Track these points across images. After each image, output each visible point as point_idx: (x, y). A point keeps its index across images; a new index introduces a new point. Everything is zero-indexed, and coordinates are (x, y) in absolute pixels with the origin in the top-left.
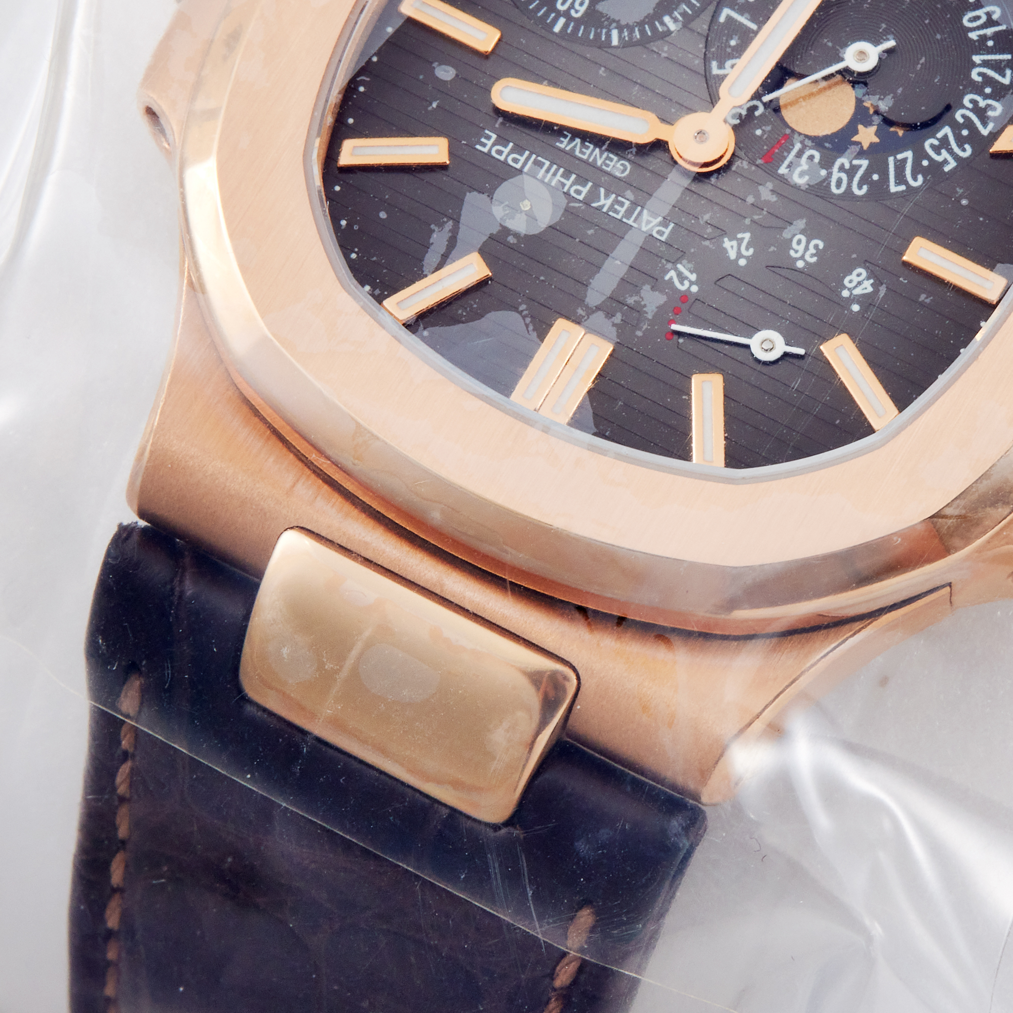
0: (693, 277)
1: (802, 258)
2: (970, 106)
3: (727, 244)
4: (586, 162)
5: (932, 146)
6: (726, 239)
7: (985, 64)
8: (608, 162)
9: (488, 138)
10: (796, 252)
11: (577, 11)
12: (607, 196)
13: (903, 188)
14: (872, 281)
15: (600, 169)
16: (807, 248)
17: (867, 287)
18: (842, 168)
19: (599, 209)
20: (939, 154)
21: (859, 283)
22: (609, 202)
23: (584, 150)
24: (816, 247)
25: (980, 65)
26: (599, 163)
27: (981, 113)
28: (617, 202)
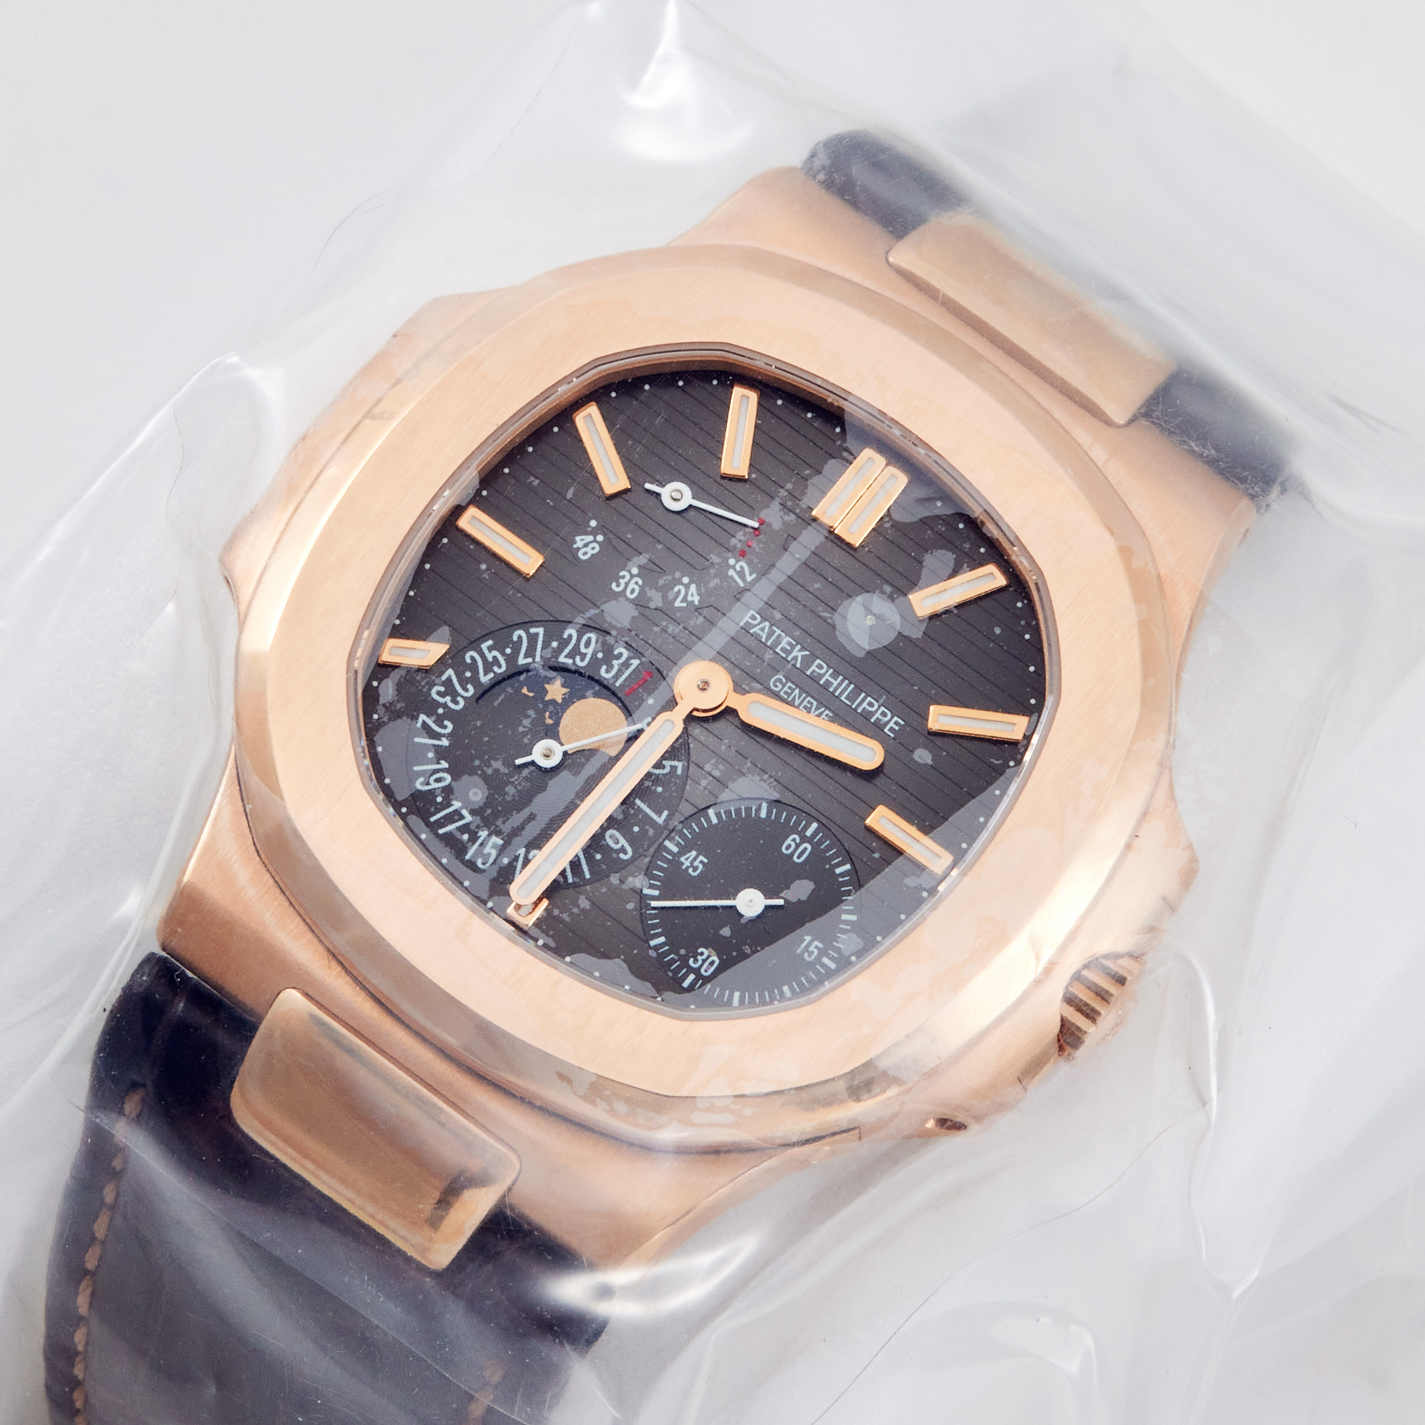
0: (731, 572)
1: (632, 576)
2: (459, 699)
3: (696, 599)
4: (809, 694)
5: (500, 666)
6: (697, 603)
7: (438, 736)
8: (789, 691)
9: (891, 729)
10: (637, 583)
11: (794, 840)
12: (795, 658)
13: (533, 630)
14: (575, 546)
15: (797, 686)
16: (627, 584)
17: (579, 541)
18: (583, 656)
19: (803, 648)
20: (495, 658)
21: (586, 545)
22: (794, 654)
23: (809, 706)
24: (618, 586)
25: (444, 735)
26: (797, 691)
27: (450, 690)
28: (788, 652)
